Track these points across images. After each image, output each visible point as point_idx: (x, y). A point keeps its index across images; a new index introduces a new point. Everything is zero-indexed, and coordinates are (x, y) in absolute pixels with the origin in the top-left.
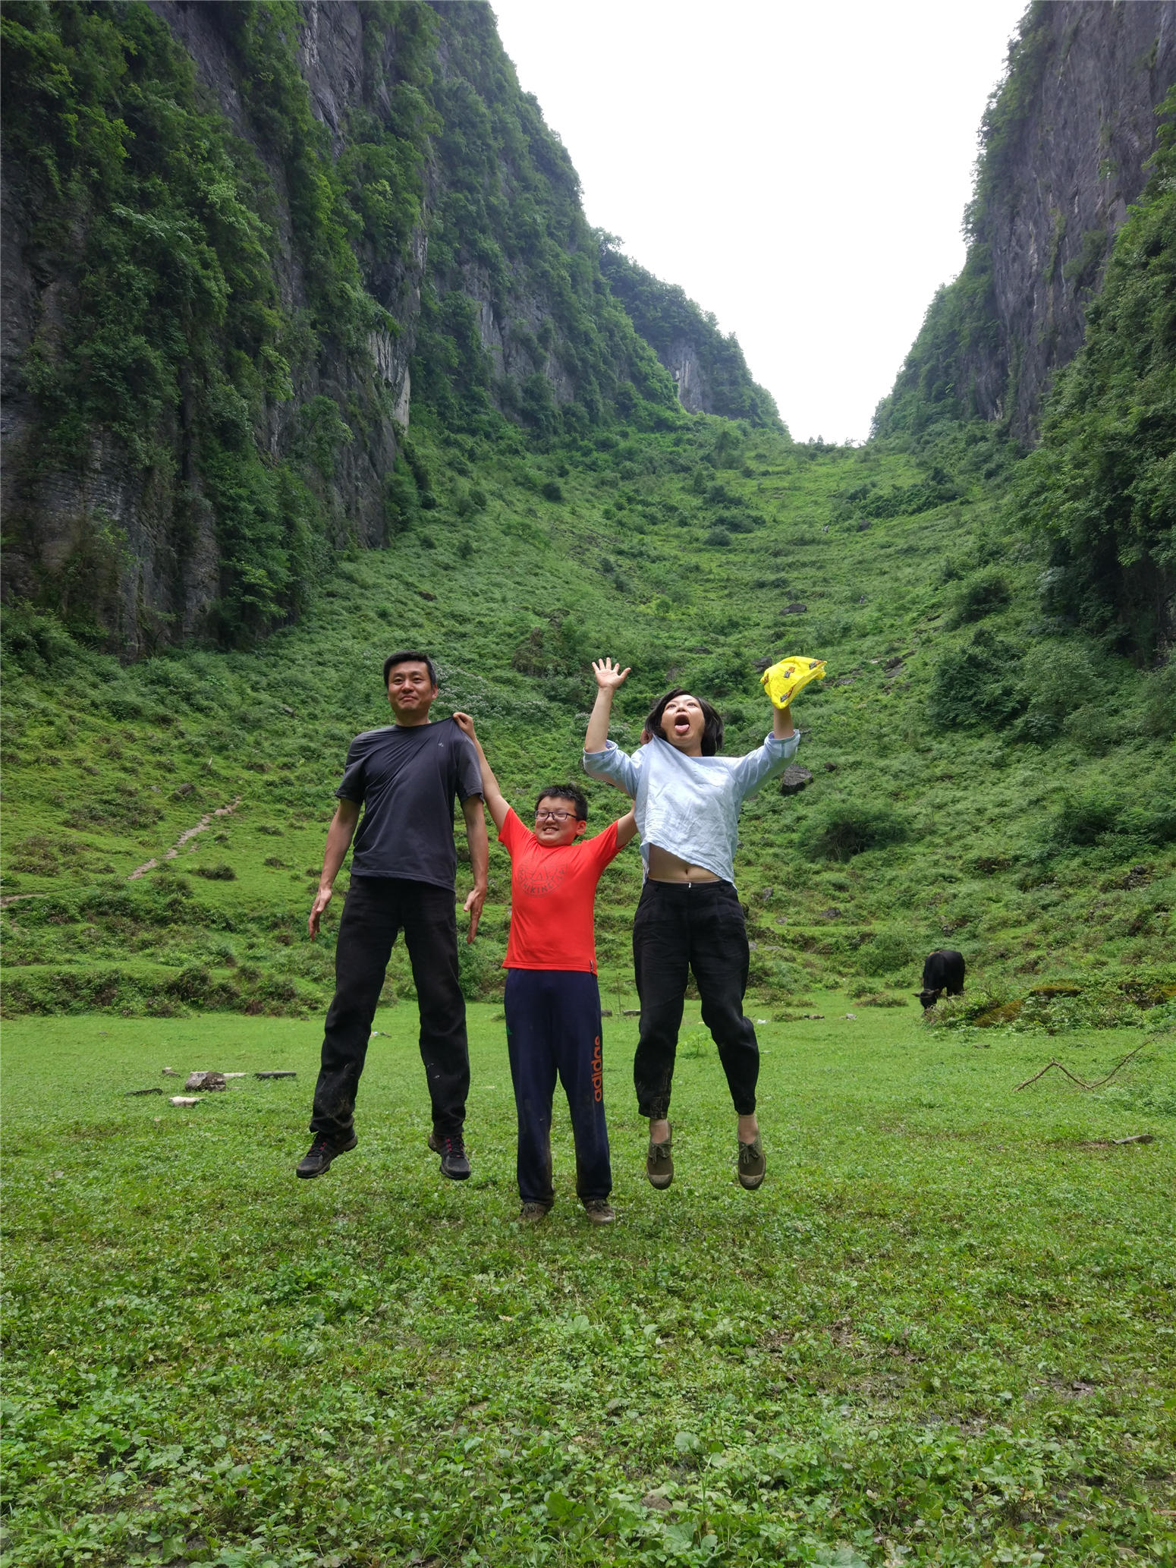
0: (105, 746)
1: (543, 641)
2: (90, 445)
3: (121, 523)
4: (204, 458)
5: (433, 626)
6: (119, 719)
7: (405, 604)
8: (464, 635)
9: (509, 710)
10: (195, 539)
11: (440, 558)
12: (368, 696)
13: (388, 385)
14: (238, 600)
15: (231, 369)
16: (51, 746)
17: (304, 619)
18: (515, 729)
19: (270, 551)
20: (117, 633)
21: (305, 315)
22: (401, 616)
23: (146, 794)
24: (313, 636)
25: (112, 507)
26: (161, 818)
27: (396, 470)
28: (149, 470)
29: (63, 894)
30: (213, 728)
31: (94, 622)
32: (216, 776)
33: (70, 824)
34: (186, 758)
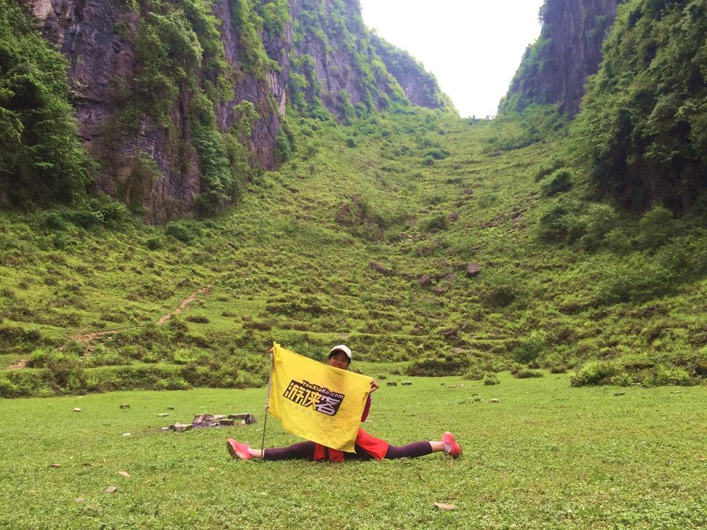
0: (146, 262)
1: (350, 209)
2: (140, 123)
3: (154, 159)
4: (193, 129)
6: (153, 250)
7: (284, 194)
8: (312, 208)
10: (188, 166)
11: (300, 174)
13: (275, 96)
14: (208, 193)
15: (205, 89)
16: (121, 262)
17: (238, 203)
19: (223, 170)
20: (152, 210)
21: (238, 64)
22: (283, 200)
23: (166, 283)
25: (150, 152)
26: (173, 295)
27: (280, 134)
28: (167, 135)
29: (126, 330)
30: (197, 252)
31: (141, 205)
32: (198, 275)
33: (131, 298)
34: (185, 266)
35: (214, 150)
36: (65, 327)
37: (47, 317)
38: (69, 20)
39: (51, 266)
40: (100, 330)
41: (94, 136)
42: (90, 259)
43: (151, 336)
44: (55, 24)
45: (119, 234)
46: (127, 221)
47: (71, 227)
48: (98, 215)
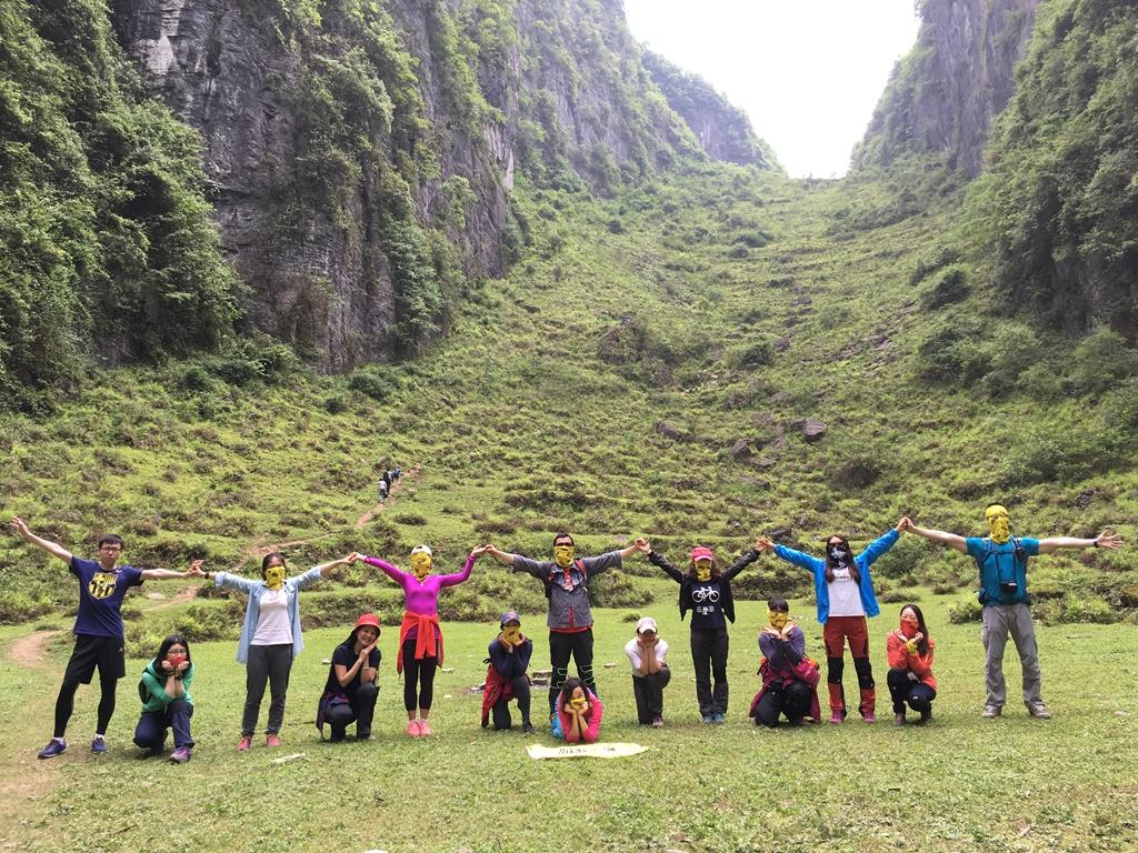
0: (327, 433)
1: (619, 336)
2: (307, 224)
3: (328, 277)
4: (382, 226)
5: (539, 331)
6: (334, 414)
7: (518, 317)
8: (561, 336)
10: (377, 283)
11: (539, 281)
13: (499, 162)
14: (407, 322)
15: (396, 160)
16: (292, 436)
17: (449, 334)
19: (428, 286)
20: (329, 352)
21: (443, 119)
22: (516, 326)
23: (358, 465)
25: (323, 266)
27: (507, 221)
28: (346, 238)
29: (317, 539)
30: (397, 415)
31: (312, 346)
32: (402, 449)
33: (311, 489)
34: (381, 437)
35: (414, 257)
36: (235, 537)
37: (209, 523)
38: (200, 74)
39: (200, 446)
40: (281, 539)
41: (241, 246)
42: (251, 432)
43: (352, 546)
44: (180, 81)
45: (286, 392)
46: (294, 371)
47: (221, 385)
48: (255, 365)
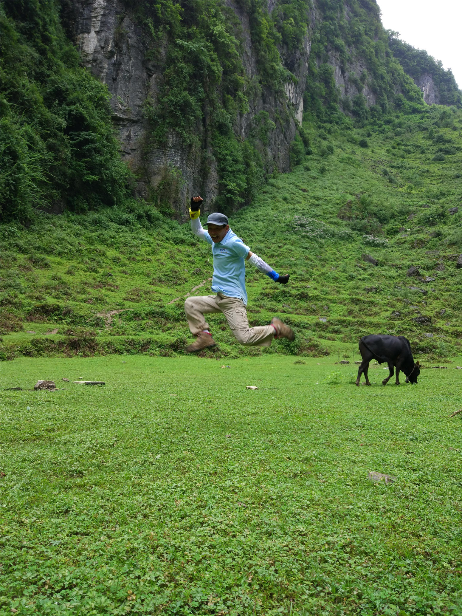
0: (170, 254)
1: (352, 205)
2: (168, 137)
3: (179, 168)
4: (213, 140)
5: (306, 202)
6: (176, 244)
7: (295, 194)
8: (318, 205)
9: (333, 235)
10: (209, 173)
11: (312, 174)
12: (274, 232)
13: (293, 105)
14: (225, 196)
15: (225, 103)
16: (149, 255)
17: (253, 203)
18: (335, 243)
19: (238, 176)
20: (178, 211)
21: (256, 78)
22: (292, 199)
23: (182, 272)
24: (255, 209)
25: (176, 161)
26: (187, 282)
27: (295, 140)
28: (190, 146)
29: (140, 309)
31: (169, 207)
33: (153, 283)
34: (200, 258)
35: (231, 159)
36: (93, 305)
38: (111, 52)
40: (120, 307)
41: (133, 150)
44: (100, 57)
45: (149, 232)
